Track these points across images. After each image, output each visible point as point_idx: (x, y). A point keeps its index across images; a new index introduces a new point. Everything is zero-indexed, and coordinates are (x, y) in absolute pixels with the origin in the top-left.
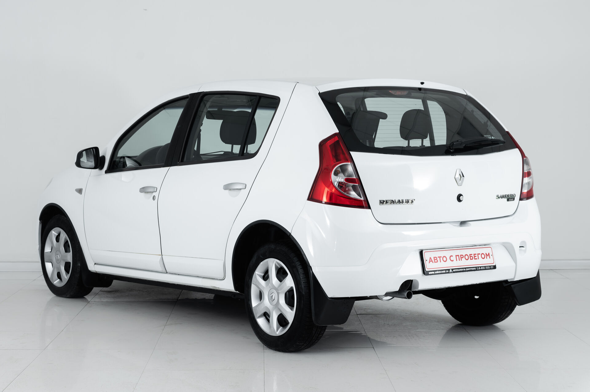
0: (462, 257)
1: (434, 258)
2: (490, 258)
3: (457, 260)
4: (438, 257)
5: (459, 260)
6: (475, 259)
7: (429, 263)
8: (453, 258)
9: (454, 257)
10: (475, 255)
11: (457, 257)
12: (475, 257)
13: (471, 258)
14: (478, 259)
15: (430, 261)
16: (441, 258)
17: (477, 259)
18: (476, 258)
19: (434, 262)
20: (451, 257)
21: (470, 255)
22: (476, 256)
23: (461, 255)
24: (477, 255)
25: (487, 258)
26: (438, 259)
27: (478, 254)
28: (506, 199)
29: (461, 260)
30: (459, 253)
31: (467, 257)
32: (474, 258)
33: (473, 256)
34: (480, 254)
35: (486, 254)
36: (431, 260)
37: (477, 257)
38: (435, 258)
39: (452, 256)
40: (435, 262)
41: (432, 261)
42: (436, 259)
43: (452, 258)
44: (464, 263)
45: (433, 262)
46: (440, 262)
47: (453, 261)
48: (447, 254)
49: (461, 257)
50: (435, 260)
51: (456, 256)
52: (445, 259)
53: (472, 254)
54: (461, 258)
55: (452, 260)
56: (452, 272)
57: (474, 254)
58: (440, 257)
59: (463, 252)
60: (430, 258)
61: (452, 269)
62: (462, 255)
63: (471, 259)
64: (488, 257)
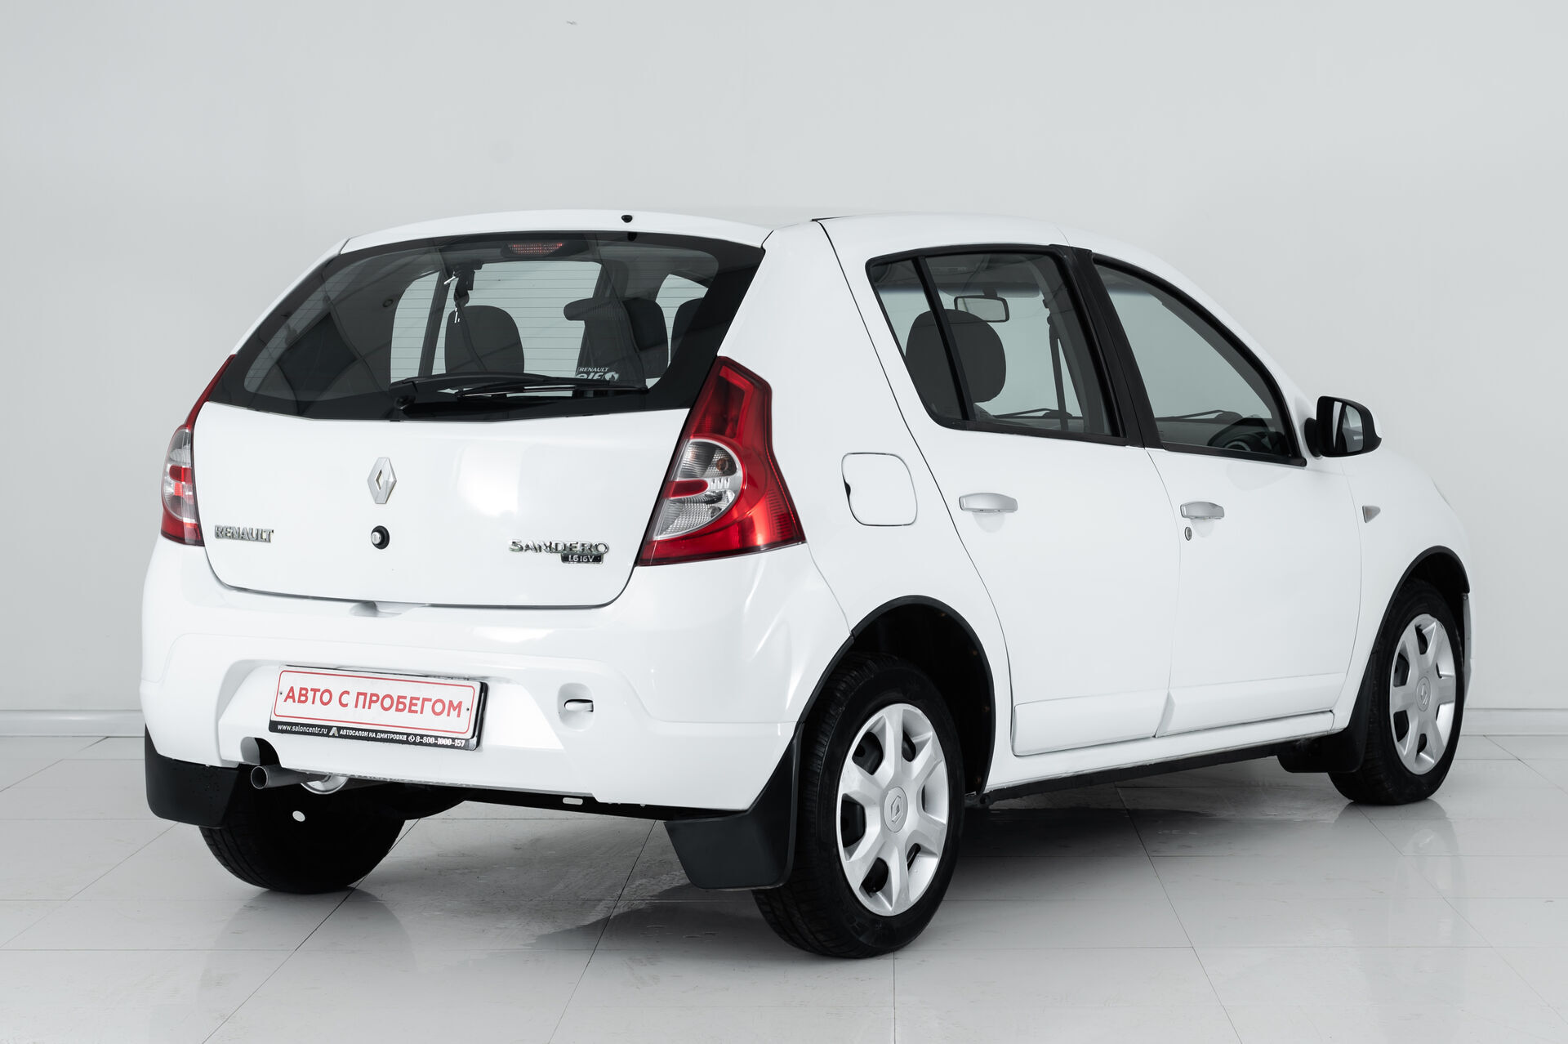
0: (374, 699)
1: (301, 689)
2: (459, 716)
3: (356, 706)
4: (312, 690)
5: (364, 707)
6: (410, 711)
7: (285, 701)
8: (349, 699)
9: (353, 696)
10: (414, 702)
11: (361, 698)
12: (411, 704)
13: (401, 706)
14: (419, 712)
15: (288, 697)
16: (318, 694)
17: (416, 712)
18: (413, 708)
19: (297, 699)
20: (345, 696)
21: (399, 697)
22: (416, 705)
23: (372, 695)
24: (419, 703)
25: (448, 715)
26: (310, 695)
27: (425, 700)
28: (558, 557)
29: (369, 708)
30: (369, 687)
31: (387, 703)
32: (410, 707)
33: (407, 702)
34: (430, 700)
35: (451, 703)
36: (291, 695)
37: (418, 708)
38: (303, 692)
39: (347, 693)
40: (300, 701)
41: (293, 697)
42: (305, 695)
43: (345, 700)
44: (374, 717)
45: (294, 701)
46: (313, 703)
47: (346, 705)
48: (336, 685)
49: (371, 698)
50: (301, 695)
51: (359, 694)
52: (326, 697)
53: (405, 698)
54: (371, 701)
55: (344, 702)
56: (337, 735)
57: (412, 699)
58: (315, 691)
59: (381, 688)
60: (292, 689)
61: (339, 729)
62: (377, 696)
63: (397, 710)
64: (454, 713)
